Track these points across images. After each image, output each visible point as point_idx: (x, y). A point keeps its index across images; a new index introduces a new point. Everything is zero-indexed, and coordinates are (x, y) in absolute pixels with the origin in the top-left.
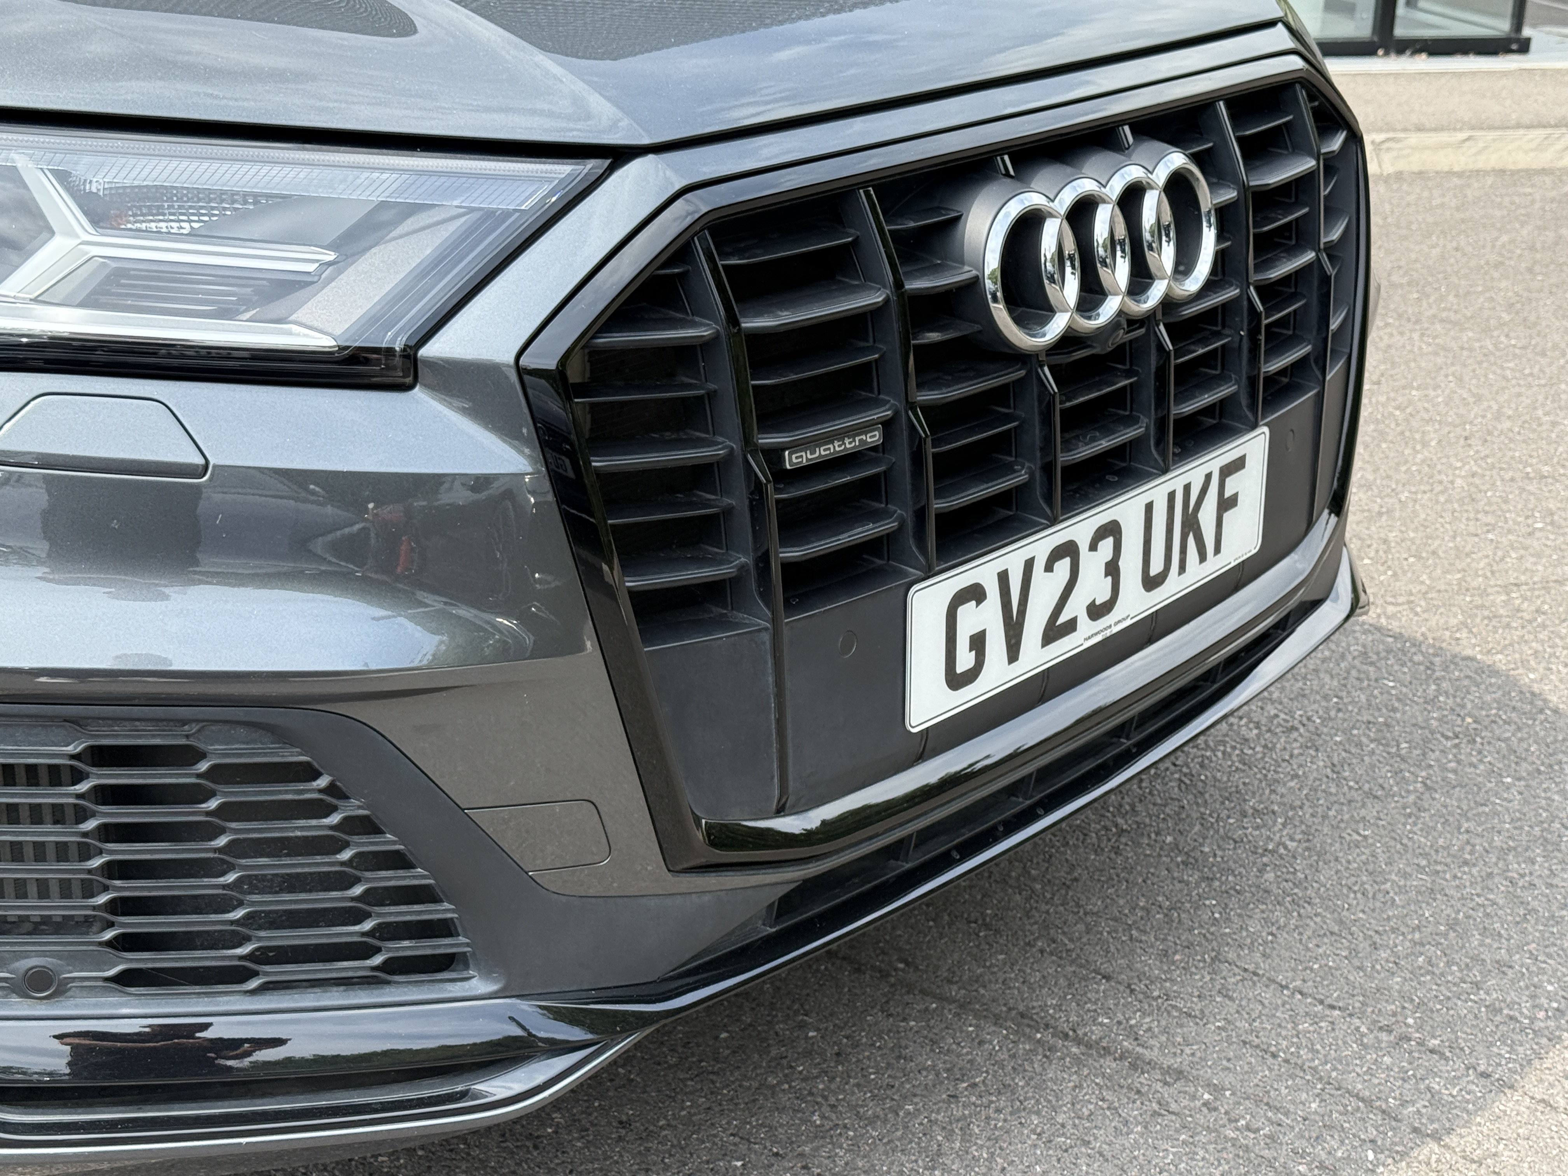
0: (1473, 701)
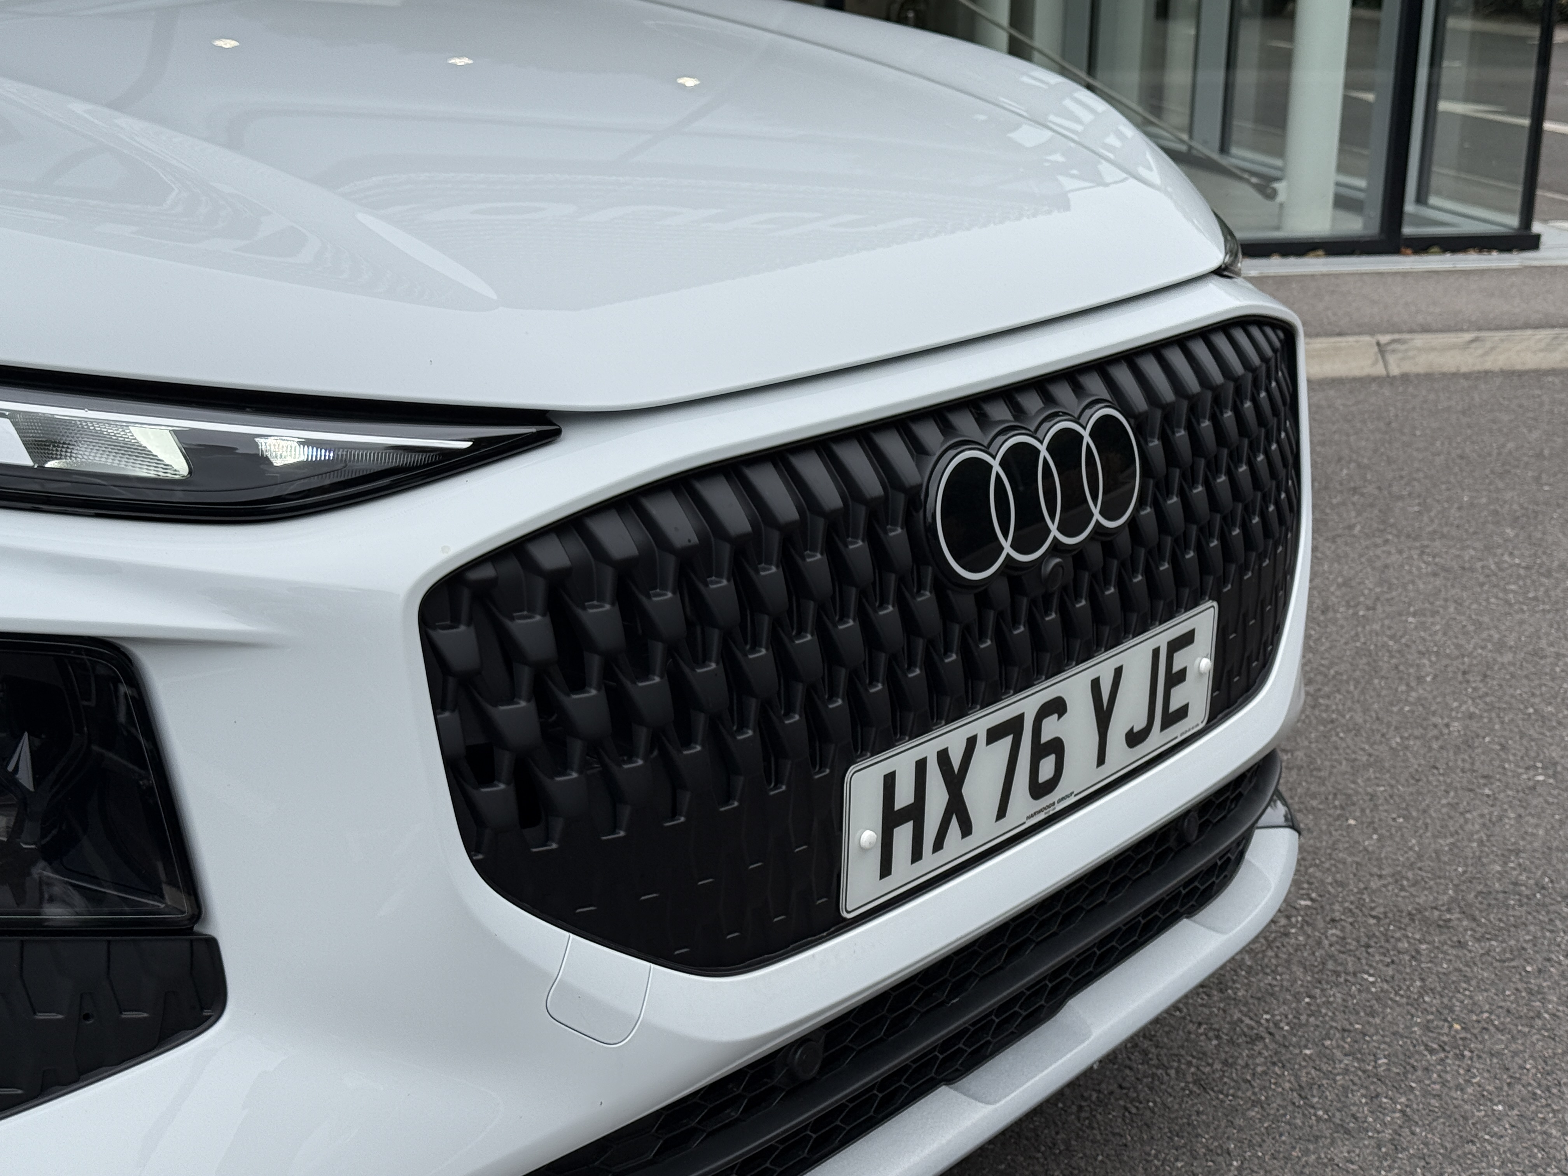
0: (1462, 1002)
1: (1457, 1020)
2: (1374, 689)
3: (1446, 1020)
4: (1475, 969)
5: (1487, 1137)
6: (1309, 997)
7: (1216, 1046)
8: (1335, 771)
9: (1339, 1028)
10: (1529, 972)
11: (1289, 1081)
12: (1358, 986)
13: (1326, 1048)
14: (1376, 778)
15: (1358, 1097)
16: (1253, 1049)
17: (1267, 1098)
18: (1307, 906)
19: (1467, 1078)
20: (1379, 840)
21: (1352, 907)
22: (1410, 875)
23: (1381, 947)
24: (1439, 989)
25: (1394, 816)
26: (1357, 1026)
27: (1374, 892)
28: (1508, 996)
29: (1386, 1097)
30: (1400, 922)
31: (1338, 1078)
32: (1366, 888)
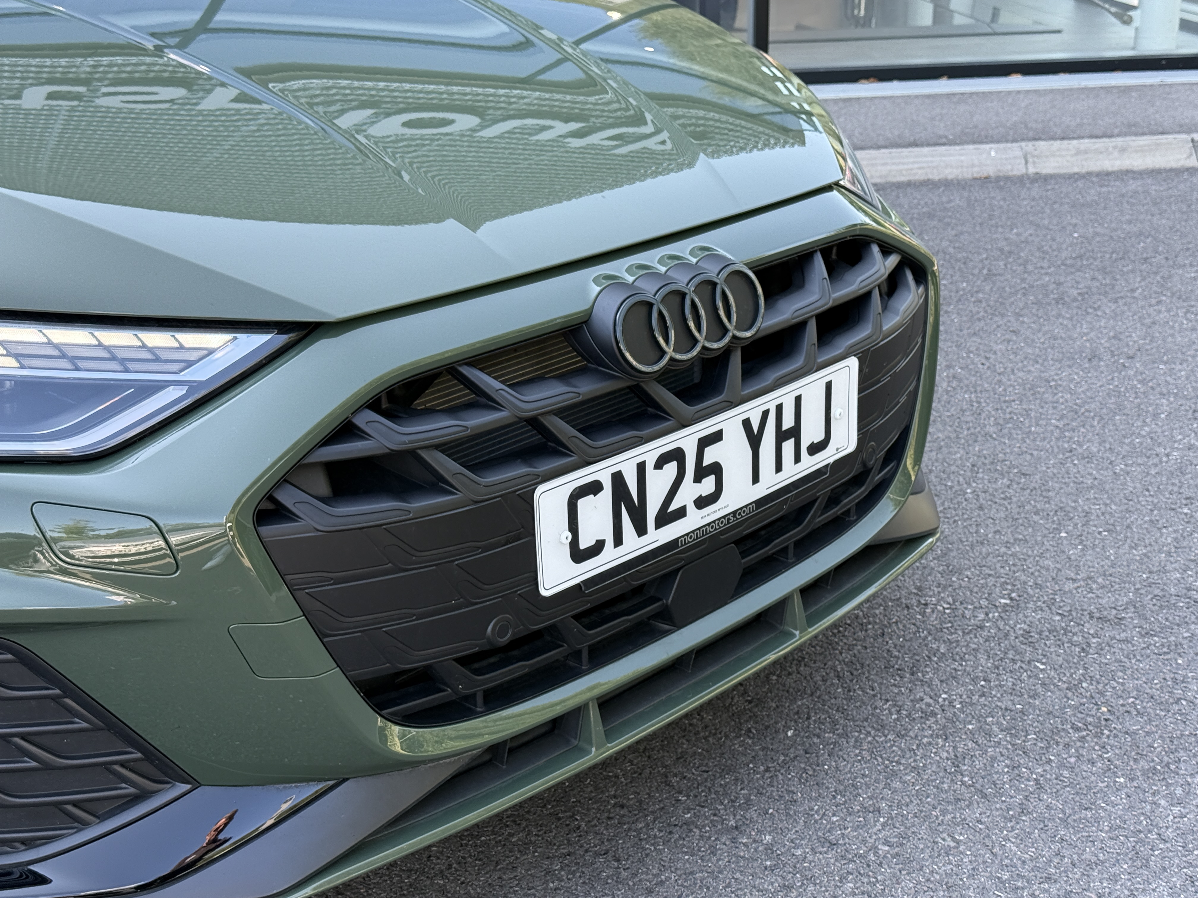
1: (1106, 703)
2: (1114, 425)
3: (1096, 704)
4: (1133, 661)
5: (1103, 805)
6: (985, 680)
7: (895, 720)
8: (1062, 491)
9: (1003, 707)
10: (1180, 664)
11: (948, 752)
12: (1029, 673)
13: (988, 725)
14: (1095, 498)
15: (1001, 766)
16: (925, 723)
17: (924, 765)
18: (1006, 604)
19: (1100, 753)
20: (1082, 550)
21: (1043, 605)
22: (1100, 580)
23: (1059, 640)
24: (1098, 677)
25: (1101, 530)
26: (1018, 706)
27: (1065, 593)
28: (1156, 684)
29: (1026, 768)
30: (1081, 619)
31: (990, 750)
32: (1060, 590)
